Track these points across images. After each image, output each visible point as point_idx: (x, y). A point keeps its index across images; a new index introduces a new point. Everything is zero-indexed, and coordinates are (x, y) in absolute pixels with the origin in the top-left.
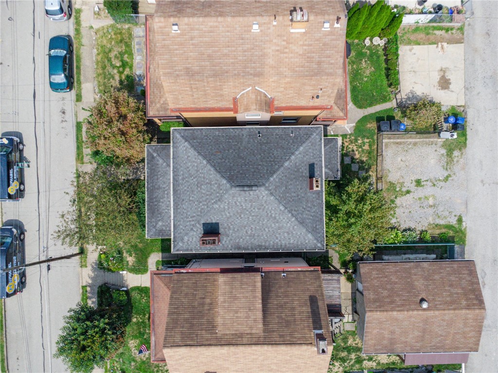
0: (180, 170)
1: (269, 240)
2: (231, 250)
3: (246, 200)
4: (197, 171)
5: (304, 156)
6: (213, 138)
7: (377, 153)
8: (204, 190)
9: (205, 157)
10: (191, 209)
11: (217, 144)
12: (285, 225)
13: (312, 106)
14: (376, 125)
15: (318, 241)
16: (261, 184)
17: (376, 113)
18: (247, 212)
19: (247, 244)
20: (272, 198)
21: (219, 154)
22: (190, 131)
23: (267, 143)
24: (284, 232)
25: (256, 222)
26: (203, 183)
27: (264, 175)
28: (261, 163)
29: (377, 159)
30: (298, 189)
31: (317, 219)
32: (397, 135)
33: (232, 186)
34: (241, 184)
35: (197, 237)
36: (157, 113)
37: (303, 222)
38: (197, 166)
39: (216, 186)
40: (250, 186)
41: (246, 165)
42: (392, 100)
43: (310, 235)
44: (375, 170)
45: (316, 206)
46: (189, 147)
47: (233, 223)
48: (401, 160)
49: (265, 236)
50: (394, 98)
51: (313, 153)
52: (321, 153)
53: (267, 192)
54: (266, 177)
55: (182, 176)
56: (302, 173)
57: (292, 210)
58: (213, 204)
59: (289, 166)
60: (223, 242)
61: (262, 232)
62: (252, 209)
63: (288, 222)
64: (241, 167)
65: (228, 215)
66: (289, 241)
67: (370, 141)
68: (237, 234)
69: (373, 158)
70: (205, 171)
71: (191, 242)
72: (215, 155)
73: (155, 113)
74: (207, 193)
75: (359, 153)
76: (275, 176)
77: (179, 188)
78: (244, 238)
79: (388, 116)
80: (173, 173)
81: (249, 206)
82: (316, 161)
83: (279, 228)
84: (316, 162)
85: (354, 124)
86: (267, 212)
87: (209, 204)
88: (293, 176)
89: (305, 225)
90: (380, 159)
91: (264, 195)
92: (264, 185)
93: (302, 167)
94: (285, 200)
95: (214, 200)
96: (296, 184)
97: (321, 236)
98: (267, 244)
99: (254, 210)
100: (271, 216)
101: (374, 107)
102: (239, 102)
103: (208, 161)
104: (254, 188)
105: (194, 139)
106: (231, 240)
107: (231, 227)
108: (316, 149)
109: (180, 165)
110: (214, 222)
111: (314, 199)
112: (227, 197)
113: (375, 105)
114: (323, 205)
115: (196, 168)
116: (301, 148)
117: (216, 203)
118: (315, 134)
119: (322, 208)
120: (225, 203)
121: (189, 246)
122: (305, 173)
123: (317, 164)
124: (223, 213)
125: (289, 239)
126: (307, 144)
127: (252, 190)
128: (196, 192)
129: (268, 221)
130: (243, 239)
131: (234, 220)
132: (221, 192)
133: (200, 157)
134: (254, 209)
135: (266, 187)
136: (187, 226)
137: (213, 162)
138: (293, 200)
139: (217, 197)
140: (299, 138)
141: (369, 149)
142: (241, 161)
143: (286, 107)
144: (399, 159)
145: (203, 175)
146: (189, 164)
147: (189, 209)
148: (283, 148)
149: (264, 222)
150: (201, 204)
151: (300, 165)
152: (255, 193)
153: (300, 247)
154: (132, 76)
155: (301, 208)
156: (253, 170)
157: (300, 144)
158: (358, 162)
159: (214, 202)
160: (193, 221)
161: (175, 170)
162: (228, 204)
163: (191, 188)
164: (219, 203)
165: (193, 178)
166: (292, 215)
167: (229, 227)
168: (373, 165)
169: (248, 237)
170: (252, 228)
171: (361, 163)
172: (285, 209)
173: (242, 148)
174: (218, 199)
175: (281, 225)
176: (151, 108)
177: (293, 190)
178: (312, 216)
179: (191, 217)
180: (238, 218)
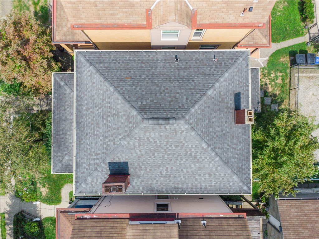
0: (84, 99)
1: (187, 181)
2: (142, 192)
3: (161, 136)
4: (103, 100)
5: (229, 84)
6: (123, 62)
7: (290, 87)
8: (111, 123)
9: (112, 84)
10: (95, 145)
11: (128, 69)
12: (207, 165)
13: (241, 24)
14: (289, 59)
15: (244, 183)
16: (180, 116)
17: (289, 47)
18: (162, 150)
19: (162, 186)
20: (193, 133)
21: (129, 80)
22: (97, 55)
23: (186, 68)
24: (205, 174)
25: (173, 162)
26: (109, 114)
27: (183, 105)
28: (179, 91)
29: (290, 93)
30: (222, 122)
31: (243, 158)
32: (310, 70)
33: (143, 119)
34: (155, 116)
35: (103, 178)
36: (64, 38)
37: (228, 162)
38: (103, 95)
39: (124, 118)
40: (166, 119)
41: (161, 93)
42: (305, 35)
43: (235, 178)
44: (288, 103)
45: (242, 143)
46: (94, 72)
47: (145, 163)
48: (313, 94)
49: (182, 177)
50: (307, 33)
51: (239, 81)
52: (248, 81)
53: (187, 126)
54: (186, 107)
55: (86, 106)
56: (227, 103)
57: (215, 148)
58: (120, 140)
59: (213, 95)
60: (134, 184)
61: (179, 172)
62: (168, 146)
63: (211, 162)
64: (156, 95)
65: (139, 153)
66: (210, 183)
67: (283, 75)
68: (150, 175)
69: (285, 92)
70: (112, 100)
71: (96, 183)
72: (124, 81)
73: (61, 38)
74: (114, 127)
75: (272, 87)
76: (196, 107)
77: (83, 120)
78: (157, 179)
79: (300, 50)
80: (76, 102)
81: (165, 143)
82: (242, 90)
83: (200, 169)
84: (242, 92)
85: (267, 58)
86: (185, 150)
87: (116, 140)
88: (217, 107)
89: (230, 165)
90: (293, 92)
91: (183, 129)
92: (183, 117)
93: (227, 96)
94: (208, 136)
95: (122, 136)
96: (220, 116)
97: (247, 177)
98: (185, 186)
99: (170, 148)
100: (191, 154)
101: (287, 41)
102: (153, 15)
103: (116, 88)
104: (171, 121)
105: (101, 63)
106: (143, 181)
107: (143, 167)
108: (242, 77)
109: (84, 93)
110: (122, 161)
111: (240, 135)
112: (137, 132)
113: (287, 40)
114: (249, 142)
115: (101, 97)
116: (227, 75)
117: (123, 138)
118: (241, 59)
119: (249, 145)
120: (136, 139)
121: (94, 187)
122: (231, 104)
123: (243, 94)
124: (133, 151)
125: (211, 181)
126: (233, 70)
127: (168, 124)
128: (101, 125)
129: (187, 160)
130: (157, 181)
131: (147, 159)
132: (130, 125)
133: (106, 84)
134: (171, 146)
135: (186, 120)
136: (91, 164)
137: (122, 89)
138: (217, 136)
139: (126, 131)
140: (223, 63)
141: (281, 82)
142: (155, 89)
143: (209, 24)
144: (311, 93)
145: (109, 105)
146: (94, 92)
147: (94, 145)
148: (205, 74)
149: (182, 162)
150: (107, 140)
151: (225, 94)
152: (172, 128)
153: (223, 190)
154: (46, 8)
155: (226, 145)
156: (170, 99)
157: (225, 70)
158: (271, 96)
159: (122, 137)
160: (98, 159)
161: (79, 99)
162: (139, 140)
163: (96, 120)
164: (128, 139)
165: (98, 107)
166: (216, 153)
167: (140, 167)
168: (286, 99)
169: (162, 179)
170: (167, 168)
171: (274, 97)
172: (208, 147)
173: (156, 74)
174: (126, 134)
175: (202, 165)
176: (57, 32)
177: (217, 124)
178: (238, 155)
179: (95, 155)
180: (150, 157)
